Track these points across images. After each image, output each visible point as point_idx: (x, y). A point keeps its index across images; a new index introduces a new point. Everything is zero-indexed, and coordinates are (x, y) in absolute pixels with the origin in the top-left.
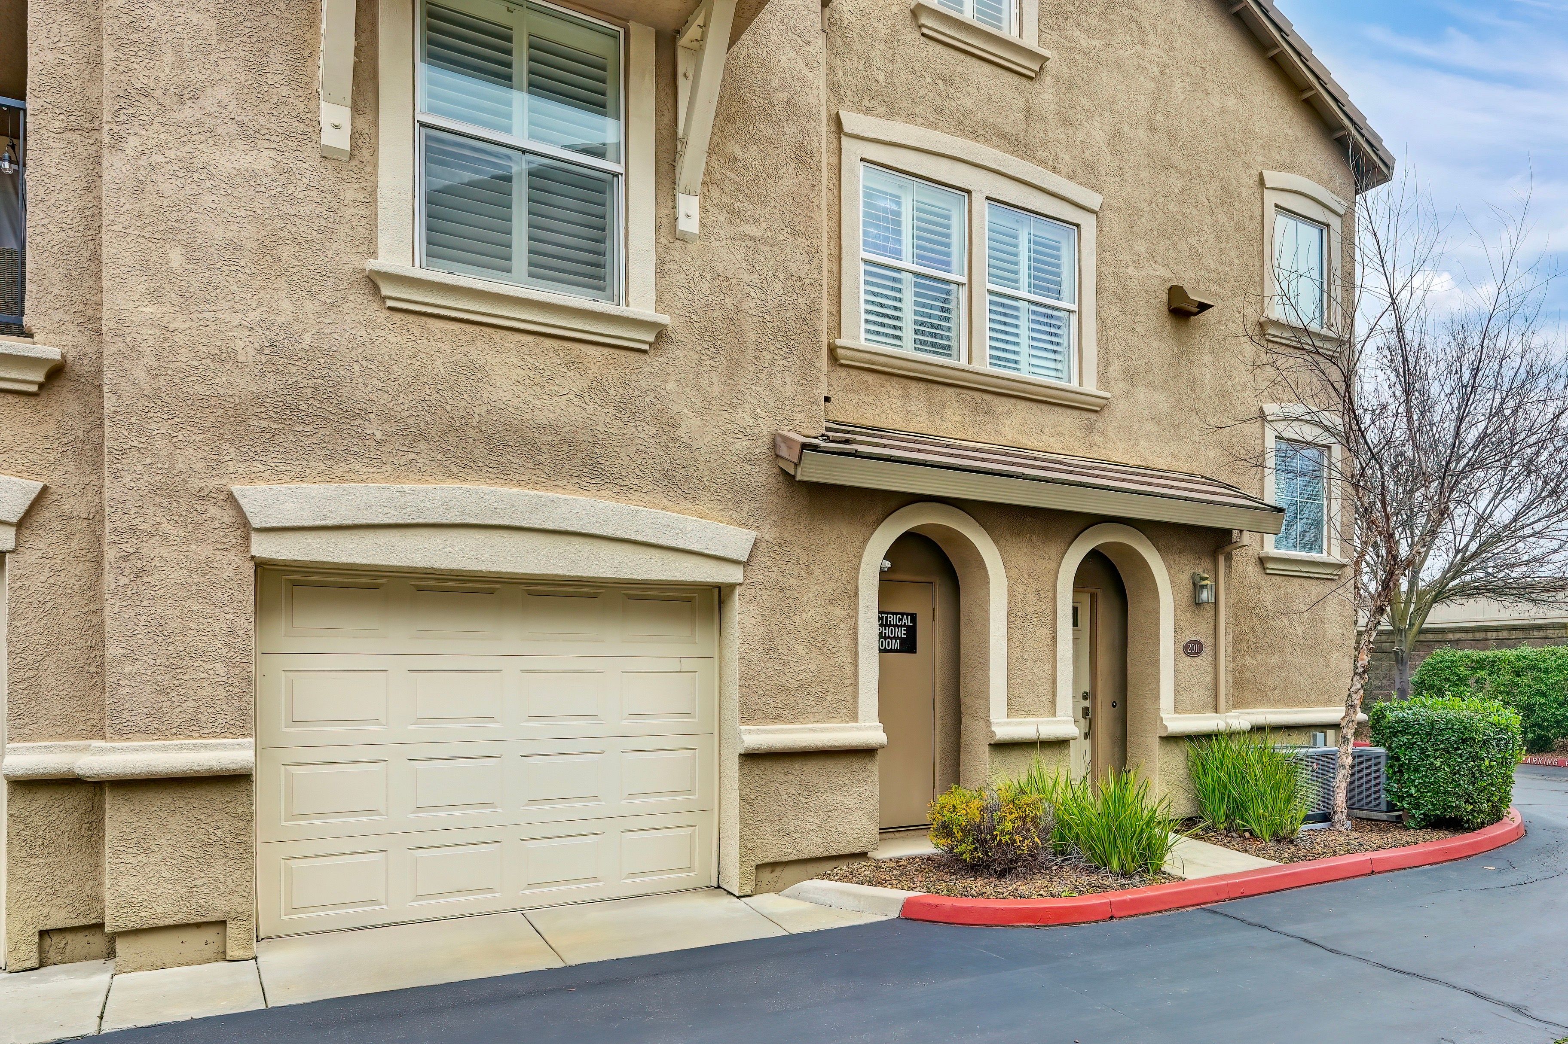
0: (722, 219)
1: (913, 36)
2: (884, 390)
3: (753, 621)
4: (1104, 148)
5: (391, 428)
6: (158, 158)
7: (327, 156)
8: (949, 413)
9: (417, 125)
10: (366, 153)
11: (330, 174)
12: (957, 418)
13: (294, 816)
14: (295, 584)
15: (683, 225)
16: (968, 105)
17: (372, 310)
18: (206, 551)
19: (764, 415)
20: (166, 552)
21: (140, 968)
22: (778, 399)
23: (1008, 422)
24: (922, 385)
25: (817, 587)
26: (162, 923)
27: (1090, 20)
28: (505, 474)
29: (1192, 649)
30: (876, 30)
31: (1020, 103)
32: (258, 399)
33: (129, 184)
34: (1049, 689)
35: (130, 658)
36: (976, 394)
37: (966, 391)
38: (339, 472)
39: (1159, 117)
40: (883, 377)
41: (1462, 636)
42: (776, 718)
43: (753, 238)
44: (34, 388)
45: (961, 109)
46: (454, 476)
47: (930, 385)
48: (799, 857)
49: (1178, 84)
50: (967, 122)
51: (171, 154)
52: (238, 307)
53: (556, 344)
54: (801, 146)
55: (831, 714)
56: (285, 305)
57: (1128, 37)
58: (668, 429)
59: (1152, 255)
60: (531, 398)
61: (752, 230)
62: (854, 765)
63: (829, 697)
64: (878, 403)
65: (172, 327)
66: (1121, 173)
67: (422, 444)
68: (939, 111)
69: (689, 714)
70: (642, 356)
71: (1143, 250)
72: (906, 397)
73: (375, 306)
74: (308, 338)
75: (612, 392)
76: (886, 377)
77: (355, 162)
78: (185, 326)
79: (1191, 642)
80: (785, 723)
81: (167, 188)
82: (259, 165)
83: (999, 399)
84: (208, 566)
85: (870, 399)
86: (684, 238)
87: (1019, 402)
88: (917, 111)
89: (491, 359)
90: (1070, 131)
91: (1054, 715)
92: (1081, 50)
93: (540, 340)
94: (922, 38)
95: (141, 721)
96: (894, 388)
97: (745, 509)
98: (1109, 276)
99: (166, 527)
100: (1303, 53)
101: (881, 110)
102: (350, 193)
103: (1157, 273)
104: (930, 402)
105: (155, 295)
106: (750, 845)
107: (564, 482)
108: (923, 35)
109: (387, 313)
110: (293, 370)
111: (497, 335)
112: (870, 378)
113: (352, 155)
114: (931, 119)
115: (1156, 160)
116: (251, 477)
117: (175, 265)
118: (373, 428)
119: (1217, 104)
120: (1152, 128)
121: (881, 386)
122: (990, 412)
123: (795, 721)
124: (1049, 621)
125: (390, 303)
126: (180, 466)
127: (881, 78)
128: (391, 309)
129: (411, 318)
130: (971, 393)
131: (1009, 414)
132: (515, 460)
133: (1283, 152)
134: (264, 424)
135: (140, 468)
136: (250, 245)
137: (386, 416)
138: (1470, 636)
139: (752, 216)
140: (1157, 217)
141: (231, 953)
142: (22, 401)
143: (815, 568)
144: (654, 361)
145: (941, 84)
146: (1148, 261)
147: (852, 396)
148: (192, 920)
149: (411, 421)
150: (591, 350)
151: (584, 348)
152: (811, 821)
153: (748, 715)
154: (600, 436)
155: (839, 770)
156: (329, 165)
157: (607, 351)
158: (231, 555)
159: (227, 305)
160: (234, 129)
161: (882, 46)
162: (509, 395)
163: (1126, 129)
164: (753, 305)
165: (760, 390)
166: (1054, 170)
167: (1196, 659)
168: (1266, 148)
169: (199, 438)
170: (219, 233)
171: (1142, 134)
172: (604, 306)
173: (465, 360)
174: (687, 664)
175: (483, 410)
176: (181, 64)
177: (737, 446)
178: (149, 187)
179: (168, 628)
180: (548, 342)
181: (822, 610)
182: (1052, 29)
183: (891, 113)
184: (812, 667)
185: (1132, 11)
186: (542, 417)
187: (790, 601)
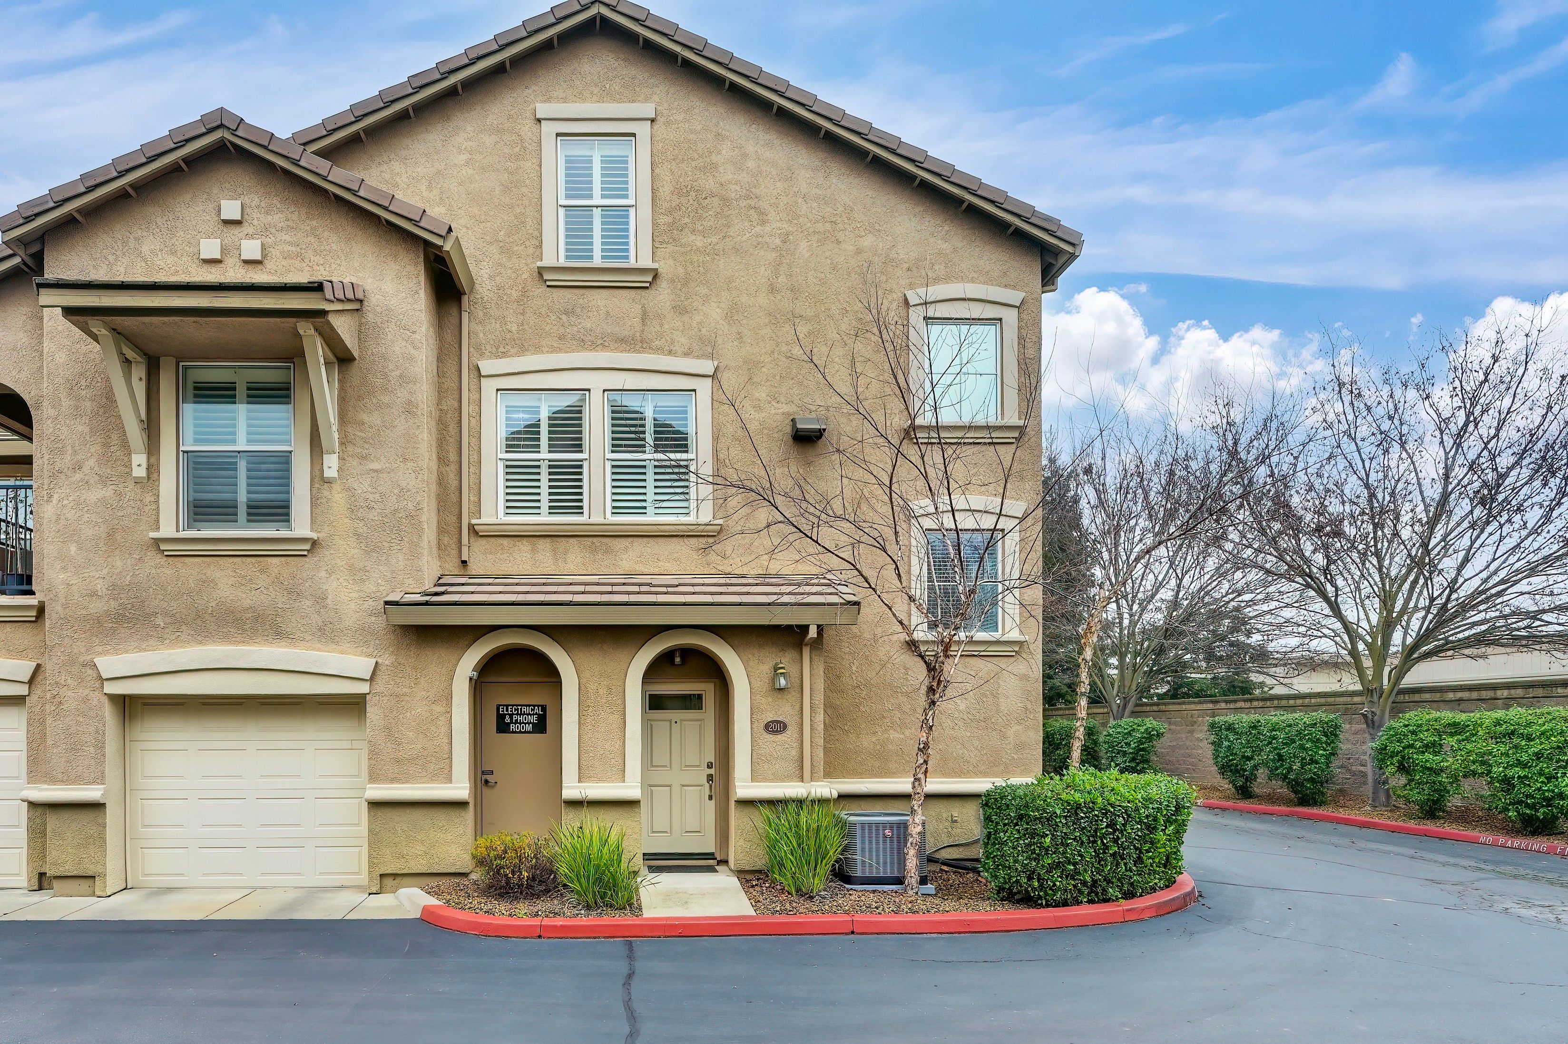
0: (355, 463)
1: (540, 290)
2: (516, 548)
3: (378, 717)
4: (721, 322)
5: (168, 620)
6: (65, 502)
7: (137, 481)
8: (571, 557)
9: (181, 454)
10: (155, 475)
11: (139, 491)
12: (579, 559)
13: (145, 826)
14: (145, 704)
15: (328, 473)
16: (589, 326)
17: (159, 559)
18: (86, 692)
19: (383, 583)
20: (70, 693)
21: (60, 896)
22: (393, 572)
23: (624, 557)
24: (548, 540)
25: (424, 693)
26: (69, 874)
27: (705, 223)
28: (227, 638)
29: (775, 727)
30: (510, 296)
31: (637, 309)
32: (107, 613)
33: (55, 517)
34: (620, 761)
35: (55, 745)
36: (595, 540)
37: (586, 539)
38: (144, 647)
39: (782, 279)
40: (516, 539)
41: (1465, 695)
42: (393, 780)
43: (376, 471)
44: (34, 619)
45: (582, 330)
46: (201, 643)
47: (555, 539)
48: (410, 872)
49: (803, 245)
50: (586, 339)
51: (71, 499)
52: (99, 568)
53: (253, 560)
54: (410, 402)
55: (433, 777)
56: (119, 563)
57: (746, 224)
58: (320, 601)
59: (774, 398)
60: (240, 594)
61: (375, 466)
62: (452, 813)
63: (432, 766)
64: (512, 559)
65: (71, 583)
66: (740, 337)
67: (184, 627)
68: (561, 337)
69: (357, 776)
70: (303, 559)
71: (764, 395)
72: (534, 550)
73: (160, 556)
74: (128, 578)
75: (286, 583)
76: (519, 539)
77: (151, 481)
78: (76, 582)
79: (772, 722)
80: (400, 783)
81: (69, 515)
82: (108, 494)
83: (617, 540)
84: (86, 700)
85: (505, 556)
86: (329, 482)
87: (636, 539)
88: (543, 343)
89: (218, 575)
90: (686, 318)
91: (624, 781)
92: (698, 249)
93: (244, 559)
94: (548, 289)
95: (60, 776)
96: (524, 546)
97: (372, 646)
98: (728, 425)
99: (69, 681)
100: (943, 173)
101: (514, 351)
102: (149, 498)
103: (781, 411)
104: (554, 551)
105: (64, 569)
106: (375, 861)
107: (260, 639)
108: (548, 286)
109: (165, 559)
110: (122, 596)
111: (222, 561)
112: (505, 541)
113: (149, 478)
114: (555, 345)
115: (778, 316)
116: (105, 653)
117: (72, 553)
118: (160, 621)
119: (851, 248)
120: (773, 290)
121: (514, 546)
122: (609, 551)
123: (407, 782)
124: (620, 707)
125: (166, 553)
126: (75, 651)
127: (514, 328)
128: (167, 556)
129: (177, 559)
130: (590, 539)
131: (626, 549)
132: (232, 630)
133: (936, 267)
134: (111, 625)
135: (59, 654)
136: (104, 536)
137: (166, 614)
138: (1475, 695)
139: (375, 457)
140: (780, 363)
141: (98, 893)
142: (32, 624)
143: (422, 680)
144: (310, 562)
145: (564, 317)
146: (769, 403)
147: (489, 557)
148: (81, 874)
149: (177, 615)
150: (274, 560)
151: (269, 559)
152: (419, 849)
153: (374, 777)
154: (279, 610)
155: (441, 817)
156: (138, 486)
157: (283, 559)
158: (96, 693)
159: (94, 568)
160: (97, 478)
161: (515, 306)
162: (228, 593)
163: (744, 299)
164: (376, 514)
165: (381, 568)
166: (670, 352)
167: (779, 736)
168: (914, 269)
169: (83, 636)
170: (90, 533)
171: (763, 299)
172: (284, 533)
173: (204, 577)
174: (356, 744)
175: (214, 604)
176: (75, 453)
177: (365, 606)
178: (62, 517)
179: (71, 731)
180: (249, 559)
181: (426, 708)
182: (668, 243)
183: (523, 350)
184: (419, 746)
185: (748, 201)
186: (247, 603)
187: (403, 703)
